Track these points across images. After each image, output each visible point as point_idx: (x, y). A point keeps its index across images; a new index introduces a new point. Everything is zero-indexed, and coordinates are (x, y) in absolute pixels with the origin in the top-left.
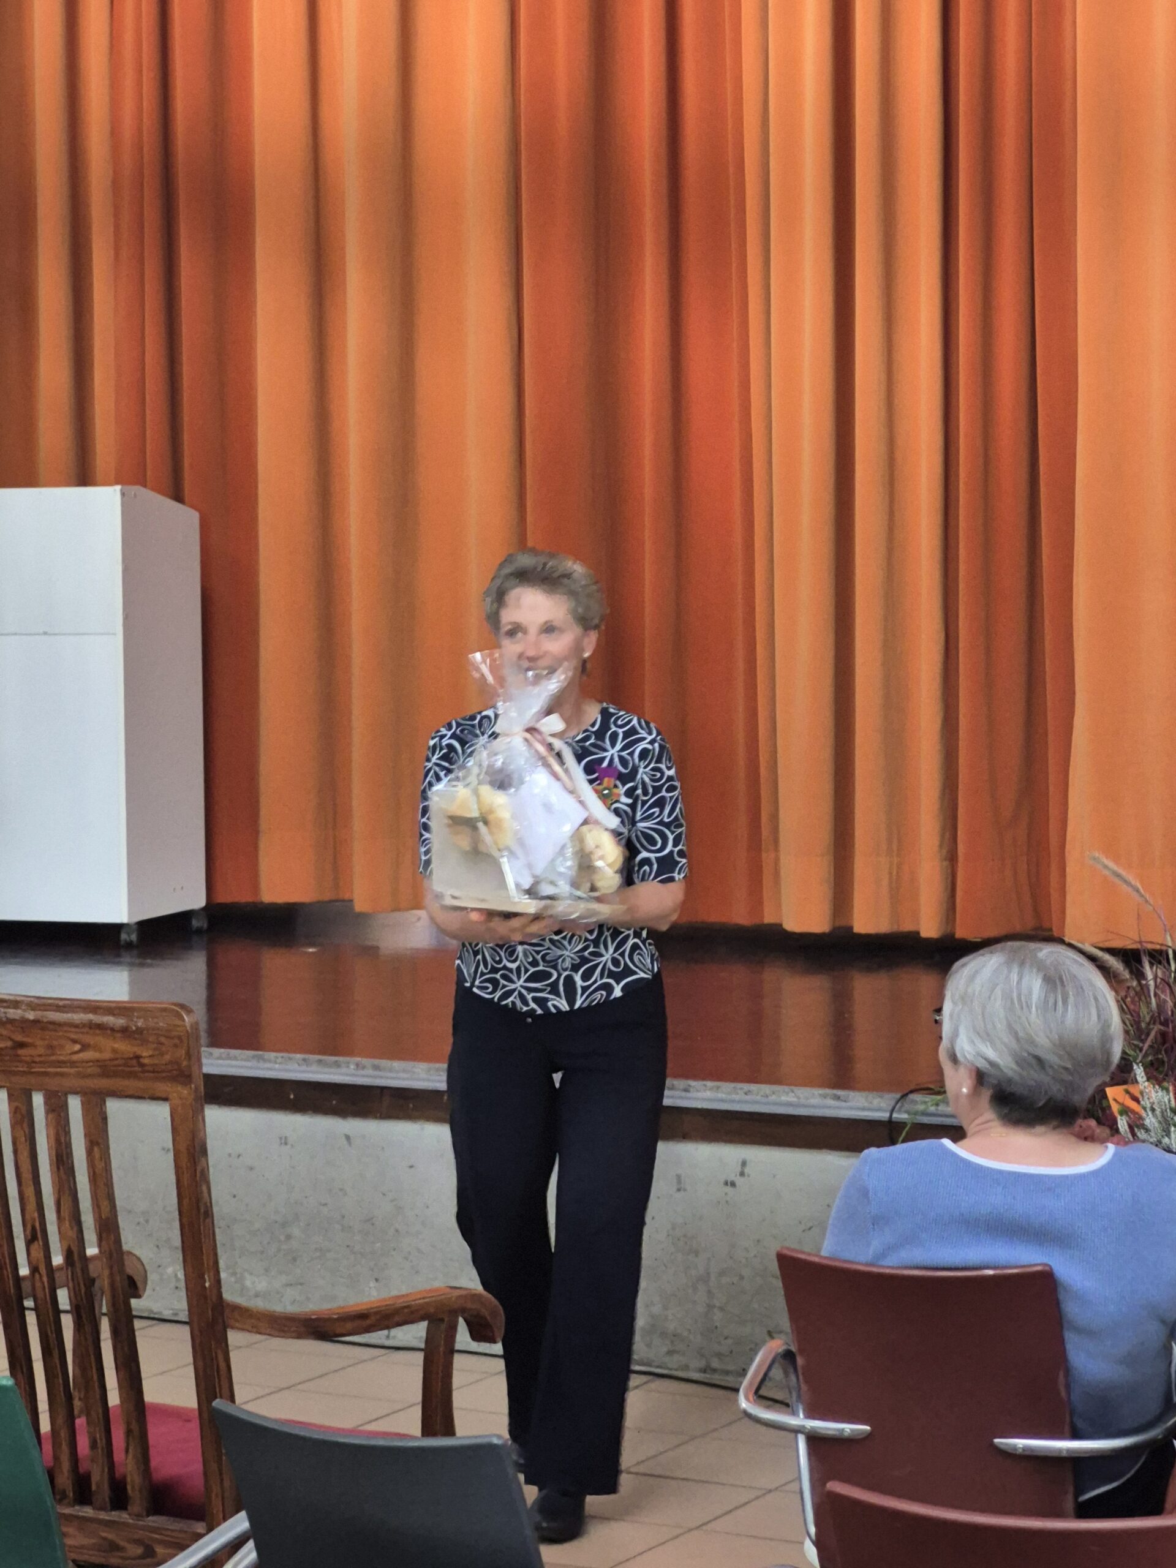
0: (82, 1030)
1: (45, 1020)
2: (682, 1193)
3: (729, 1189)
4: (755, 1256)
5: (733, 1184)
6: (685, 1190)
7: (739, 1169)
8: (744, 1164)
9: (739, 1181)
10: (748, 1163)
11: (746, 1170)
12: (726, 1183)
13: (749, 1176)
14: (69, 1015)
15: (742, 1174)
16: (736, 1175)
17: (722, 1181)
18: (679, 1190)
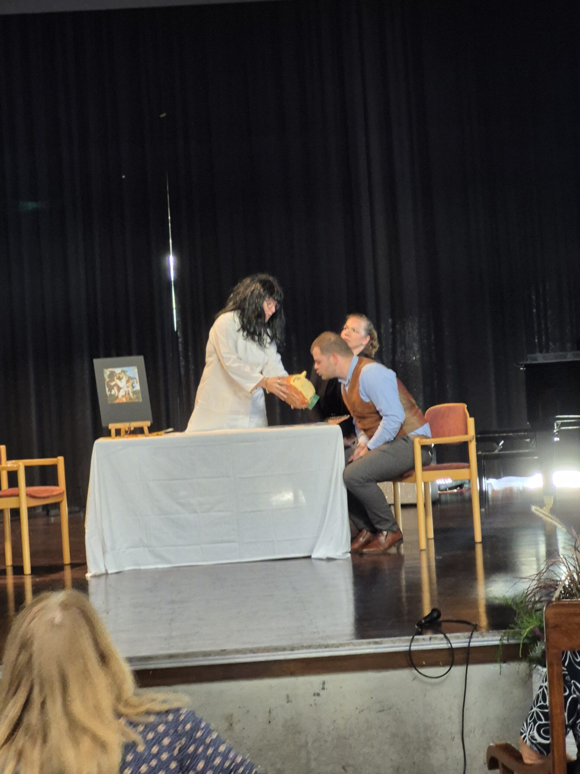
2: (289, 704)
3: (316, 698)
4: (333, 729)
5: (318, 695)
6: (291, 701)
7: (321, 686)
8: (324, 683)
9: (322, 693)
10: (326, 683)
11: (326, 686)
12: (314, 695)
13: (326, 689)
15: (323, 689)
16: (320, 690)
17: (312, 694)
18: (288, 702)
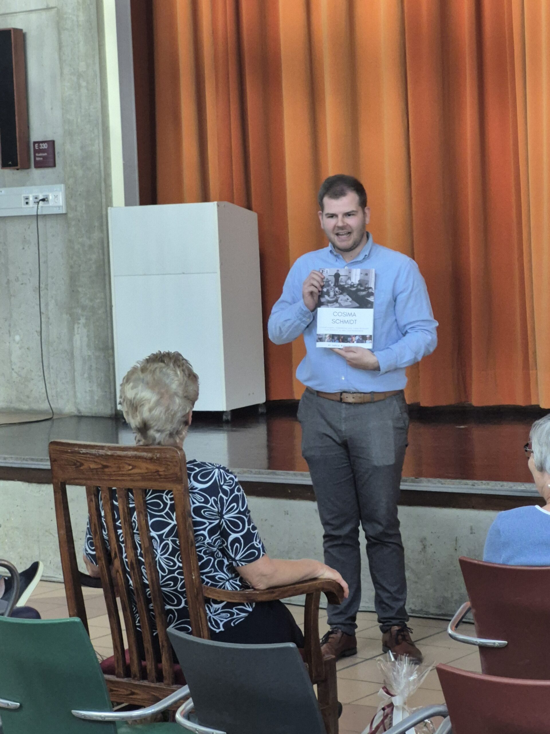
0: (132, 459)
1: (116, 455)
14: (126, 452)
